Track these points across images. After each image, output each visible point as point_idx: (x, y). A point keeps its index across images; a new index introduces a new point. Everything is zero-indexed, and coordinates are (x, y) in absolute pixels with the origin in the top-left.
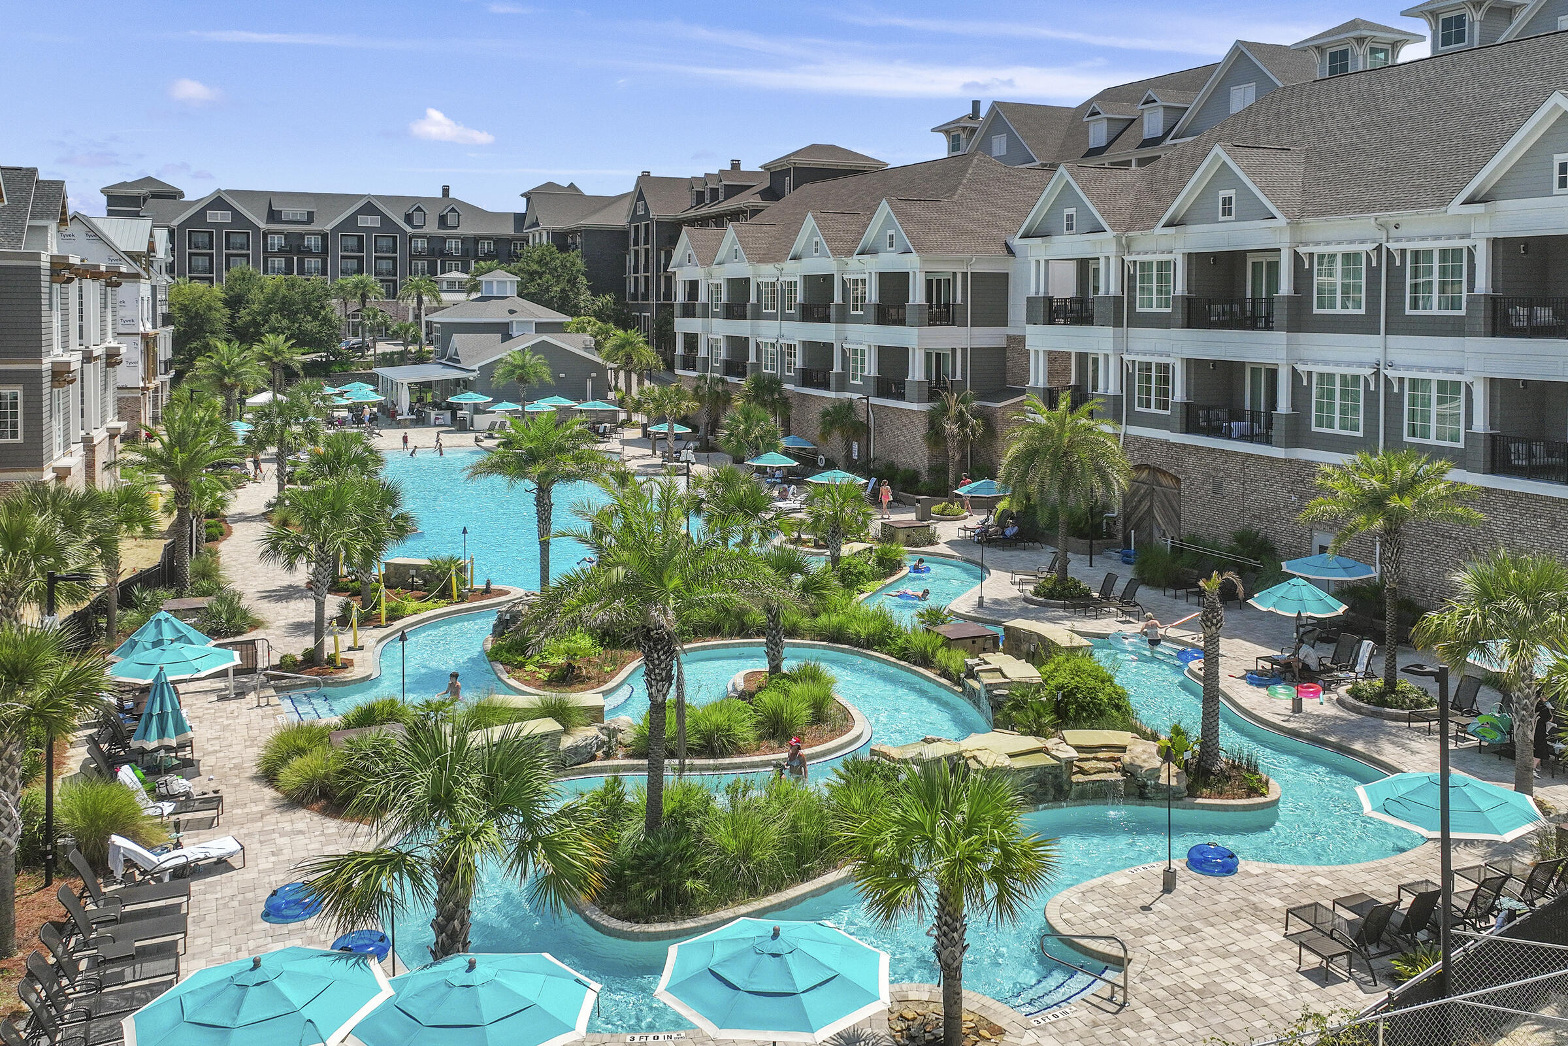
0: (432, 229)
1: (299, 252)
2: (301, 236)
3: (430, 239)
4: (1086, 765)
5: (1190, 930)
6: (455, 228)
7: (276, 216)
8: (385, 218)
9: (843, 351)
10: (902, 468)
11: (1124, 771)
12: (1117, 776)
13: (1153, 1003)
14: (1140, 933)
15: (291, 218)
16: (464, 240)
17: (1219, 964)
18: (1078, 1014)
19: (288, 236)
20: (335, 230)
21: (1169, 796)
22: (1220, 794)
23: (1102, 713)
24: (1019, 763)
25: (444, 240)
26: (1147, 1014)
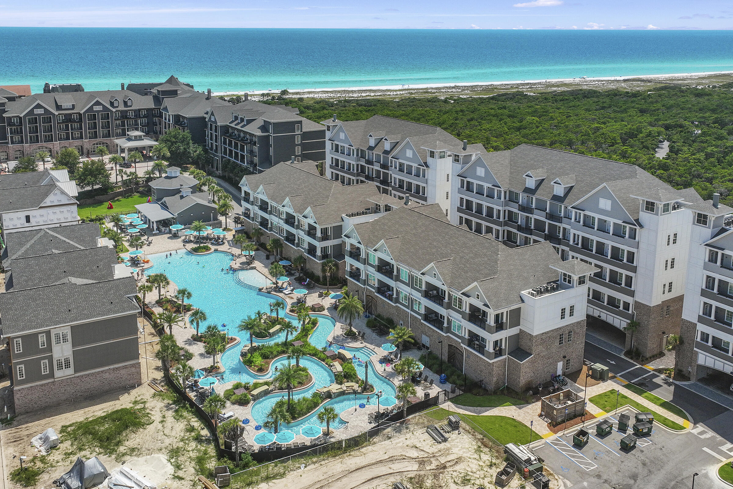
0: (122, 108)
1: (70, 121)
2: (71, 114)
3: (122, 112)
4: (348, 390)
5: (357, 417)
6: (131, 106)
7: (59, 106)
8: (104, 106)
9: (298, 237)
10: (315, 274)
11: (353, 390)
12: (352, 391)
13: (351, 428)
14: (351, 418)
15: (66, 107)
16: (135, 111)
17: (359, 422)
18: (342, 430)
19: (66, 115)
20: (85, 113)
21: (360, 393)
22: (367, 392)
23: (352, 377)
24: (338, 391)
25: (126, 111)
26: (350, 429)
